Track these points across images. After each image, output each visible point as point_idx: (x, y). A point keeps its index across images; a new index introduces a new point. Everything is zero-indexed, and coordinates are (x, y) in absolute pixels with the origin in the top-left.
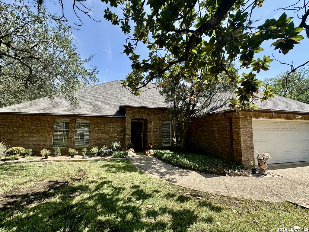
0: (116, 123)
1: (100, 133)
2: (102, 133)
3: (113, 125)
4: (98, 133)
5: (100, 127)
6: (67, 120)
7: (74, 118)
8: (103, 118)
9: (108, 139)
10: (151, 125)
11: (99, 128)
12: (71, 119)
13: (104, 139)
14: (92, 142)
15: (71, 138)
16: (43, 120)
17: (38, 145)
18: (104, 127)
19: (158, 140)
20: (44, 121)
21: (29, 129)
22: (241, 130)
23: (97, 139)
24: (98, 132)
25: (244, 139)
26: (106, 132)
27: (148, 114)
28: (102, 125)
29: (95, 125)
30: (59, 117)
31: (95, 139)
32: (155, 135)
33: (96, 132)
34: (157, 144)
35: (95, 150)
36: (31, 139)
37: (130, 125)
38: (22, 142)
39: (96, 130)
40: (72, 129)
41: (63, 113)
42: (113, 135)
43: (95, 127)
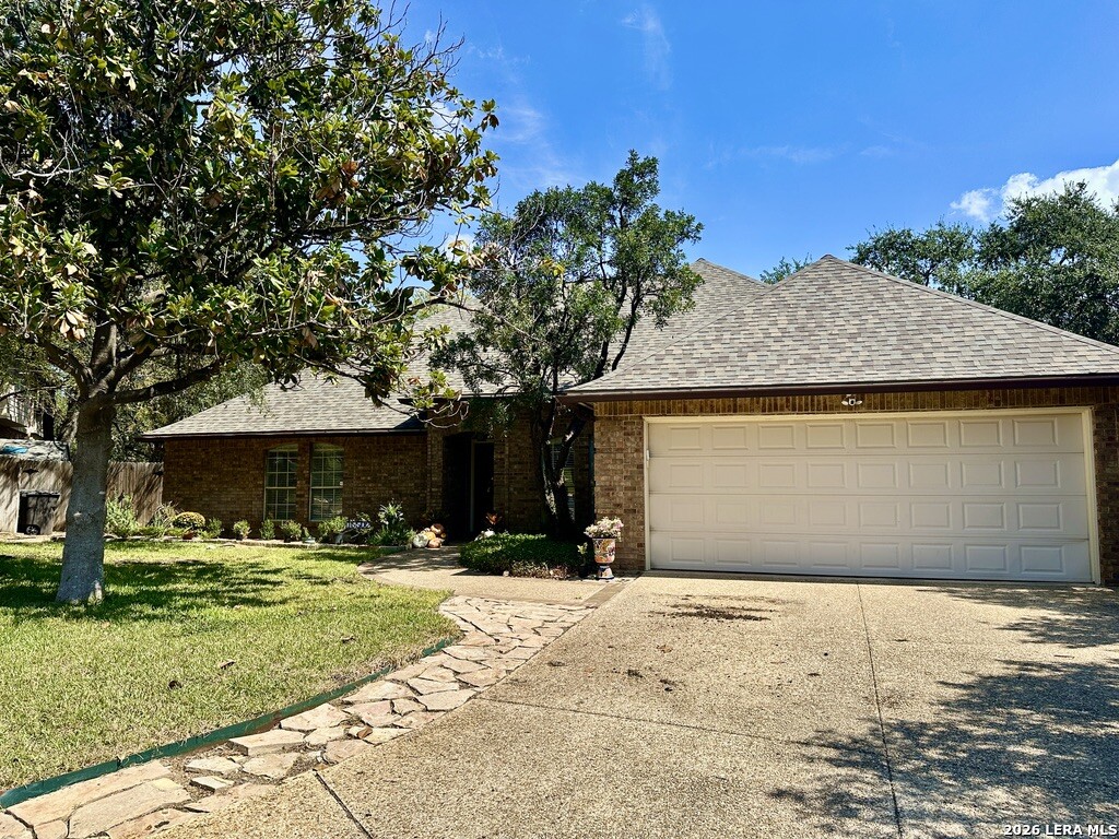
1: (369, 482)
3: (401, 457)
4: (364, 482)
5: (369, 465)
6: (294, 447)
7: (307, 440)
8: (375, 438)
10: (502, 453)
11: (366, 468)
12: (301, 445)
14: (349, 506)
15: (303, 496)
16: (245, 450)
18: (380, 464)
19: (526, 501)
20: (246, 452)
22: (597, 457)
23: (362, 499)
24: (363, 478)
26: (385, 477)
28: (375, 458)
29: (356, 458)
31: (356, 498)
32: (517, 486)
33: (358, 478)
34: (522, 516)
37: (440, 453)
39: (358, 472)
40: (305, 472)
43: (357, 465)
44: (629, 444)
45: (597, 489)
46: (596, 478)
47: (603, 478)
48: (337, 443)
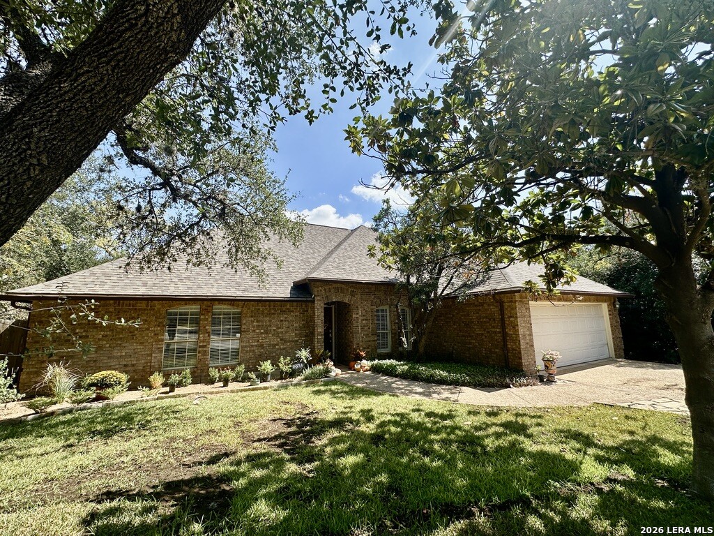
0: (293, 311)
1: (262, 333)
2: (266, 332)
3: (285, 316)
4: (258, 334)
5: (262, 322)
6: (194, 308)
7: (208, 303)
8: (268, 303)
9: (277, 345)
10: (357, 314)
11: (260, 324)
12: (204, 307)
13: (270, 345)
14: (247, 352)
15: (205, 346)
16: (145, 310)
17: (133, 365)
18: (270, 321)
20: (146, 312)
21: (113, 330)
23: (256, 346)
24: (258, 331)
25: (523, 333)
26: (274, 330)
27: (353, 294)
28: (266, 316)
29: (252, 317)
30: (178, 302)
31: (252, 346)
32: (365, 333)
33: (254, 331)
35: (267, 366)
36: (116, 353)
38: (95, 361)
39: (254, 327)
40: (207, 327)
41: (190, 293)
42: (287, 337)
43: (252, 322)
44: (527, 314)
47: (521, 330)
48: (238, 306)
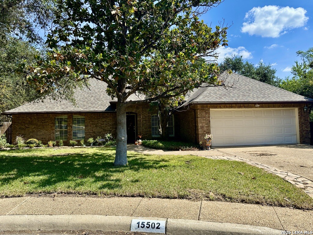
0: (109, 117)
1: (94, 127)
2: (96, 127)
3: (105, 119)
4: (92, 127)
5: (94, 122)
6: (66, 116)
7: (70, 114)
8: (96, 114)
9: (102, 132)
10: (140, 118)
11: (93, 123)
12: (69, 116)
13: (98, 132)
14: (88, 135)
15: (70, 132)
16: (47, 117)
17: (45, 138)
18: (98, 122)
19: (147, 131)
20: (47, 118)
21: (37, 125)
22: (199, 119)
23: (92, 132)
24: (92, 126)
25: (202, 126)
26: (100, 125)
27: (137, 108)
28: (96, 120)
29: (89, 120)
30: (58, 114)
31: (90, 132)
32: (145, 127)
33: (91, 126)
34: (146, 135)
35: (91, 140)
36: (39, 133)
38: (32, 136)
39: (90, 124)
40: (70, 124)
41: (62, 110)
42: (106, 128)
43: (90, 122)
44: (207, 116)
45: (199, 127)
46: (199, 124)
47: (201, 124)
48: (83, 115)
